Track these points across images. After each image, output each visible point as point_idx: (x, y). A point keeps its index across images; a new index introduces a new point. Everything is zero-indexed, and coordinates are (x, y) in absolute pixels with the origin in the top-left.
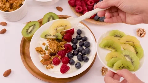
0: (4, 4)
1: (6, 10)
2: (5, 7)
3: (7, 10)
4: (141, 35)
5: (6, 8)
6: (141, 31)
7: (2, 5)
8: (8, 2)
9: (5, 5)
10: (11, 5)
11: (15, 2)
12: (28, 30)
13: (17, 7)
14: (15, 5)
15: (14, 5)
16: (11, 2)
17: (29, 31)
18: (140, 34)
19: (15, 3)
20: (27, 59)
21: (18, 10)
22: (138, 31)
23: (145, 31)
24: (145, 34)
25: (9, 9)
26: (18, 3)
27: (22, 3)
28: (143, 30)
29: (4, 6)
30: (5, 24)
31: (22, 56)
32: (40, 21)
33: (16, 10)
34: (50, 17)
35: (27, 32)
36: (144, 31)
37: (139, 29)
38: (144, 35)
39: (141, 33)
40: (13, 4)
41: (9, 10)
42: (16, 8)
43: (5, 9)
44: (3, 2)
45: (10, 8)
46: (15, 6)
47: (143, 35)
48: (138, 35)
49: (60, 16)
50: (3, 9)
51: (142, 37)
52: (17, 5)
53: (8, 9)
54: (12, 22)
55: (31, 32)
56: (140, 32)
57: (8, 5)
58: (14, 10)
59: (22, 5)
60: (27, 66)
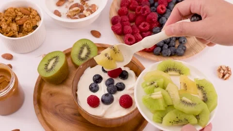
0: (9, 25)
1: (11, 35)
2: (11, 30)
3: (13, 34)
4: (224, 76)
5: (12, 32)
6: (224, 70)
7: (6, 26)
8: (15, 22)
9: (11, 26)
10: (20, 27)
11: (26, 22)
12: (47, 65)
13: (29, 30)
14: (26, 27)
15: (24, 27)
16: (20, 22)
17: (49, 67)
18: (222, 75)
19: (26, 24)
20: (44, 111)
21: (30, 34)
22: (219, 70)
23: (230, 71)
24: (230, 74)
25: (17, 33)
26: (30, 24)
27: (37, 24)
28: (227, 68)
29: (9, 28)
30: (9, 57)
31: (37, 105)
32: (67, 52)
33: (27, 34)
34: (84, 45)
35: (46, 68)
36: (229, 69)
37: (221, 67)
38: (229, 76)
39: (223, 73)
40: (23, 25)
41: (17, 35)
42: (27, 32)
43: (9, 33)
44: (8, 22)
45: (19, 32)
46: (25, 29)
47: (227, 75)
48: (219, 77)
49: (99, 46)
50: (7, 33)
51: (226, 79)
52: (30, 27)
53: (15, 34)
54: (22, 54)
55: (52, 67)
56: (222, 71)
57: (15, 27)
58: (24, 36)
59: (37, 26)
60: (43, 121)
